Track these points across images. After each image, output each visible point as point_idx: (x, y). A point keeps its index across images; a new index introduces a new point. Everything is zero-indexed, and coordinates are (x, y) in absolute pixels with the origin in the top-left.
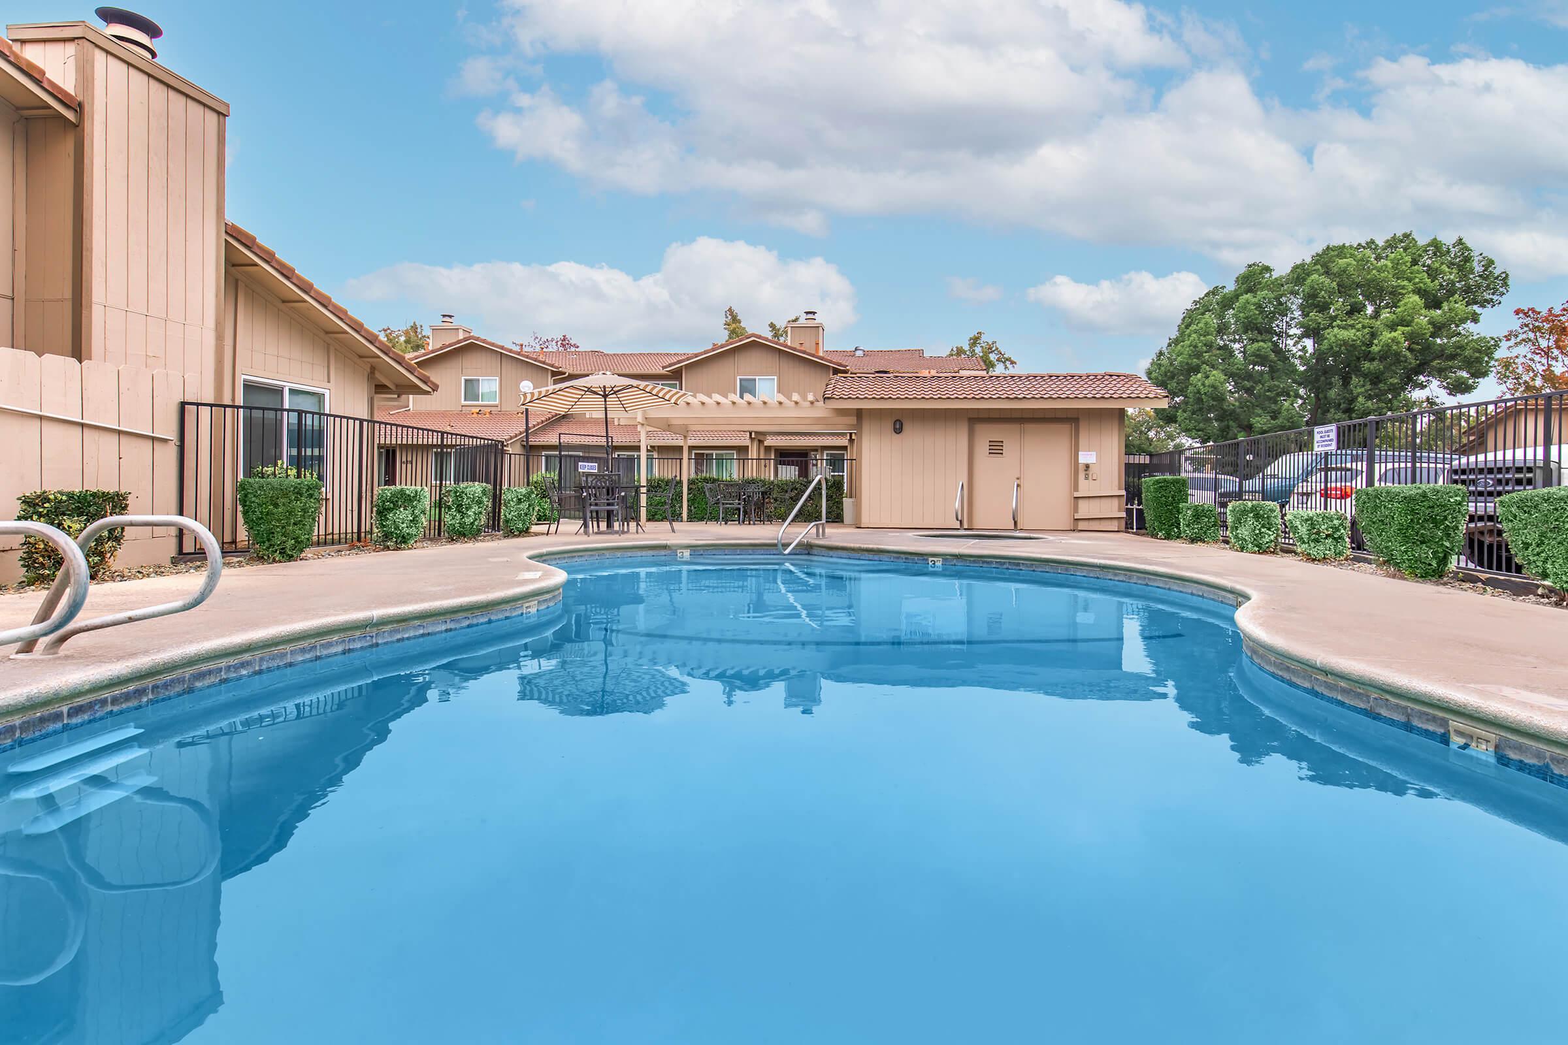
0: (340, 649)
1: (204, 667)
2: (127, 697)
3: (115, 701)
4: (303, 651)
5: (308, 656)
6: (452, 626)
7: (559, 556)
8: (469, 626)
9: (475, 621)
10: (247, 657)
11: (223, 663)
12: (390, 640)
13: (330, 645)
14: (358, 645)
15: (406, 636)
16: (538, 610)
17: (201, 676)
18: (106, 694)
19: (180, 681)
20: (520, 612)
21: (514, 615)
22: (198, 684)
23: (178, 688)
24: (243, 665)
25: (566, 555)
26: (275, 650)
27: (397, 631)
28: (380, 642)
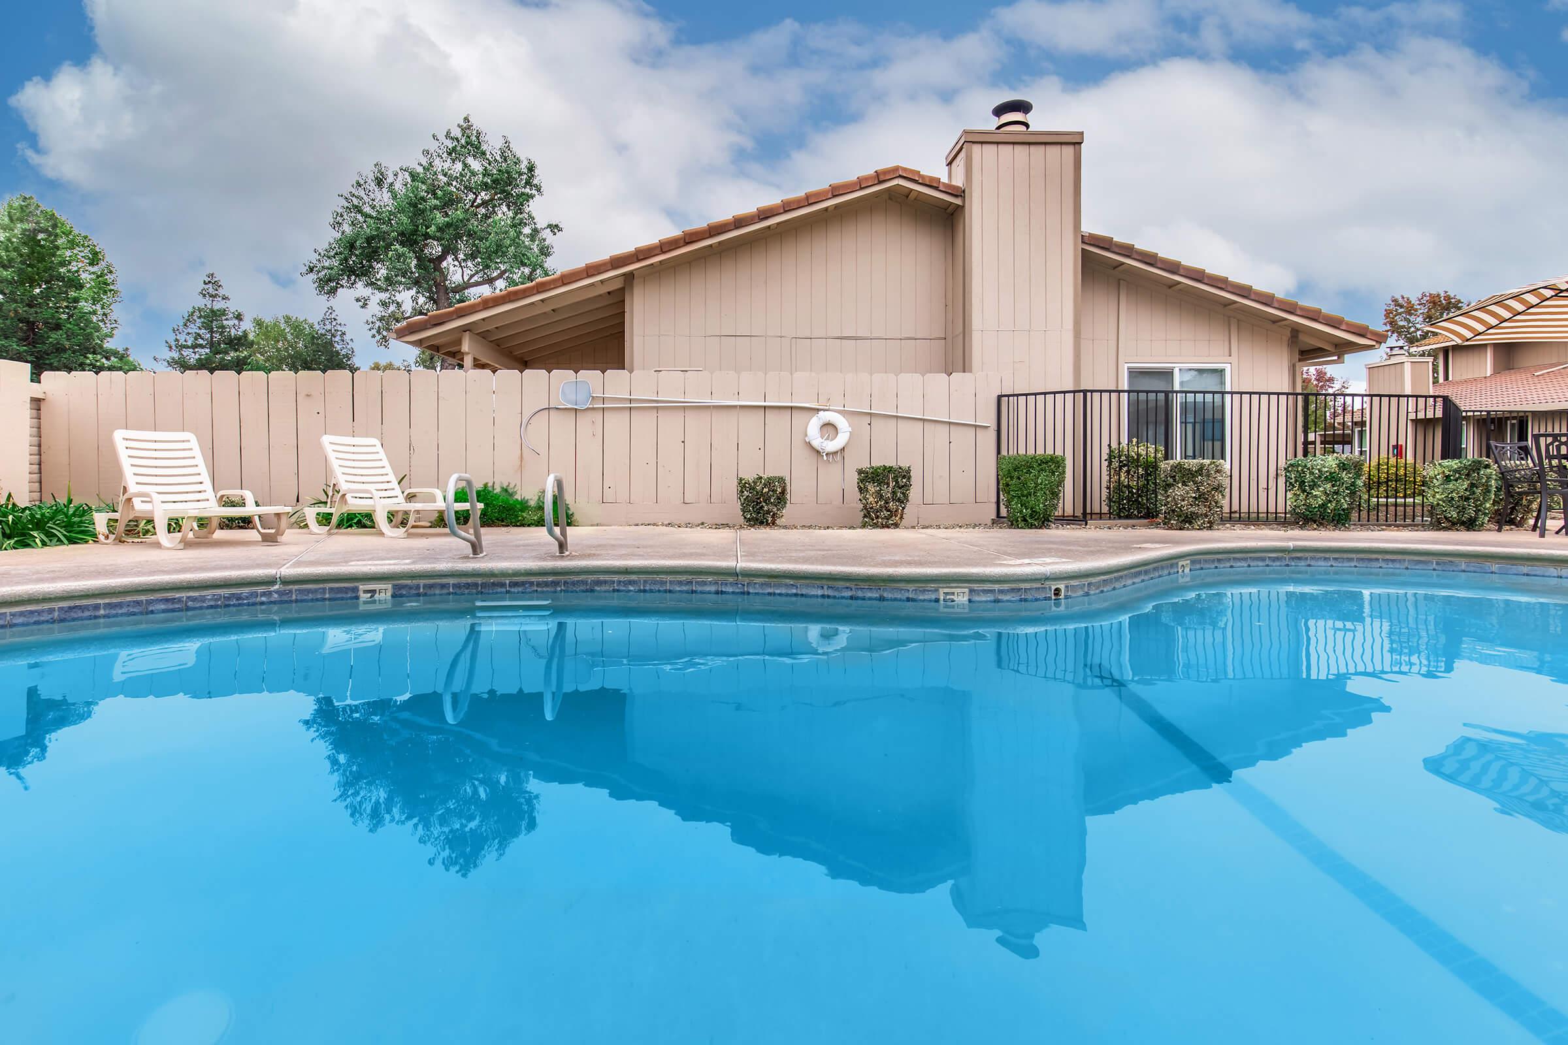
0: (713, 588)
1: (602, 577)
2: (546, 584)
3: (539, 584)
4: (680, 583)
5: (685, 588)
6: (830, 593)
7: (1336, 555)
8: (851, 598)
9: (860, 594)
10: (634, 577)
11: (616, 578)
12: (761, 591)
13: (704, 583)
14: (730, 589)
15: (778, 591)
16: (970, 601)
17: (599, 583)
18: (533, 579)
19: (584, 582)
20: (933, 597)
21: (921, 597)
22: (597, 588)
23: (583, 588)
24: (631, 582)
25: (1353, 556)
26: (658, 578)
27: (769, 585)
28: (751, 591)
